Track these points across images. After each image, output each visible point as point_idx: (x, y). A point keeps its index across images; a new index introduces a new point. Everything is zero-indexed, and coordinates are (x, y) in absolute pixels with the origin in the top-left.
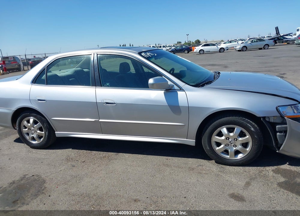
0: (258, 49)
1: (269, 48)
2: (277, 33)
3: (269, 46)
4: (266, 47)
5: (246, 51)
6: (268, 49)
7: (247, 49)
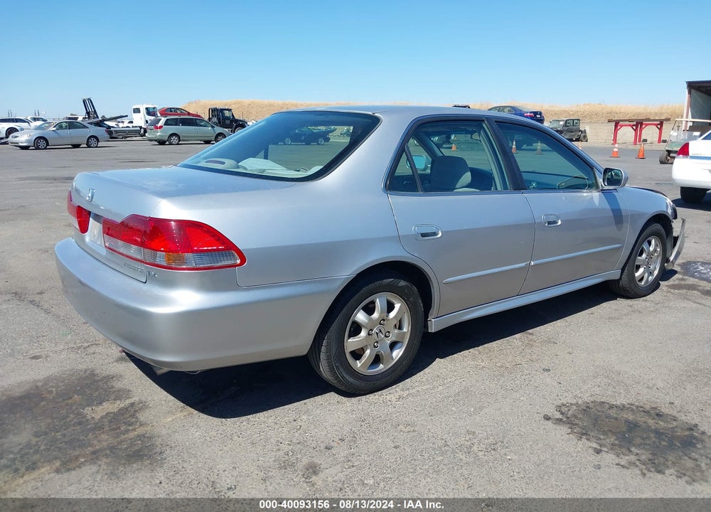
0: (70, 146)
1: (100, 144)
2: (88, 113)
3: (98, 141)
4: (93, 141)
5: (45, 148)
6: (96, 147)
7: (48, 144)
